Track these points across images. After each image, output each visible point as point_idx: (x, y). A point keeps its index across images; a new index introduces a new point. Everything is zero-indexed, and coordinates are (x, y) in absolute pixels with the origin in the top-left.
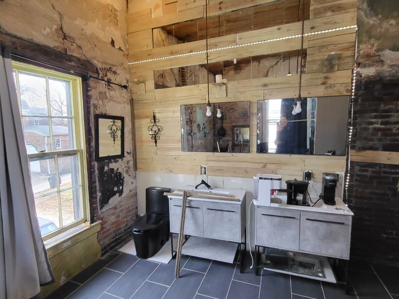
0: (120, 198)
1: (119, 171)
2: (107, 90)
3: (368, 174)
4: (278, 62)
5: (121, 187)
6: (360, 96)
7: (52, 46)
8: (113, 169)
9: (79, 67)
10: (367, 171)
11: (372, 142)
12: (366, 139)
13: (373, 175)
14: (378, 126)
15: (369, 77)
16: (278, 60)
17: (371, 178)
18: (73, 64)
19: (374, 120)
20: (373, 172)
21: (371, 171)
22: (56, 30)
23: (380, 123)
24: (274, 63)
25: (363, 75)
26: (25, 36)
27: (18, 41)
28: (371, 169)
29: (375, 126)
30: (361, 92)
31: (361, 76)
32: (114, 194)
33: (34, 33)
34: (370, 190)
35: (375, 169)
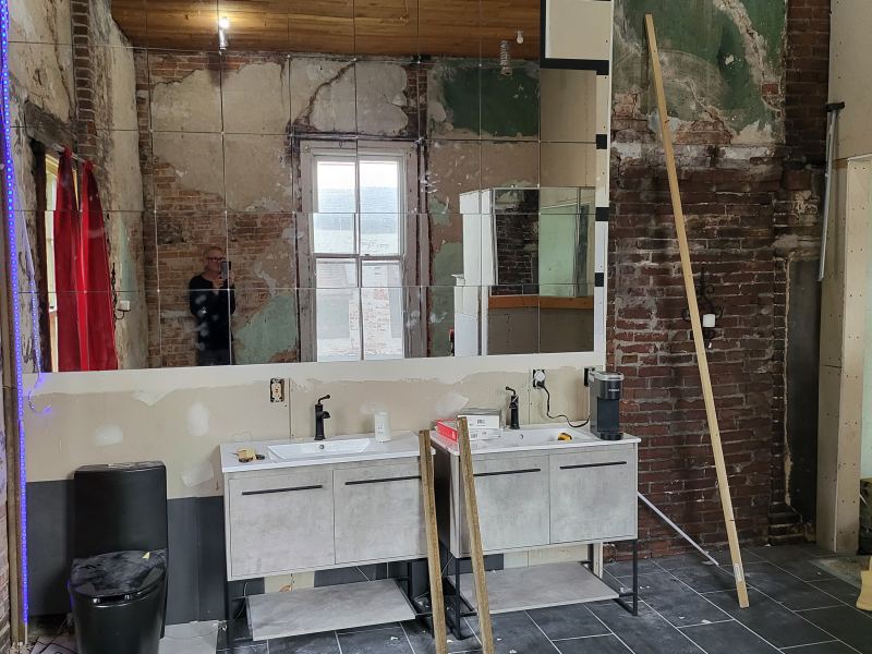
3: (638, 365)
4: (343, 71)
6: (617, 200)
10: (634, 359)
11: (640, 298)
12: (630, 290)
13: (645, 366)
14: (648, 263)
15: (632, 162)
16: (344, 65)
17: (643, 372)
19: (642, 252)
20: (645, 360)
21: (642, 359)
23: (650, 258)
24: (334, 73)
25: (622, 157)
28: (641, 355)
29: (643, 263)
30: (619, 192)
31: (619, 158)
34: (643, 401)
35: (646, 355)
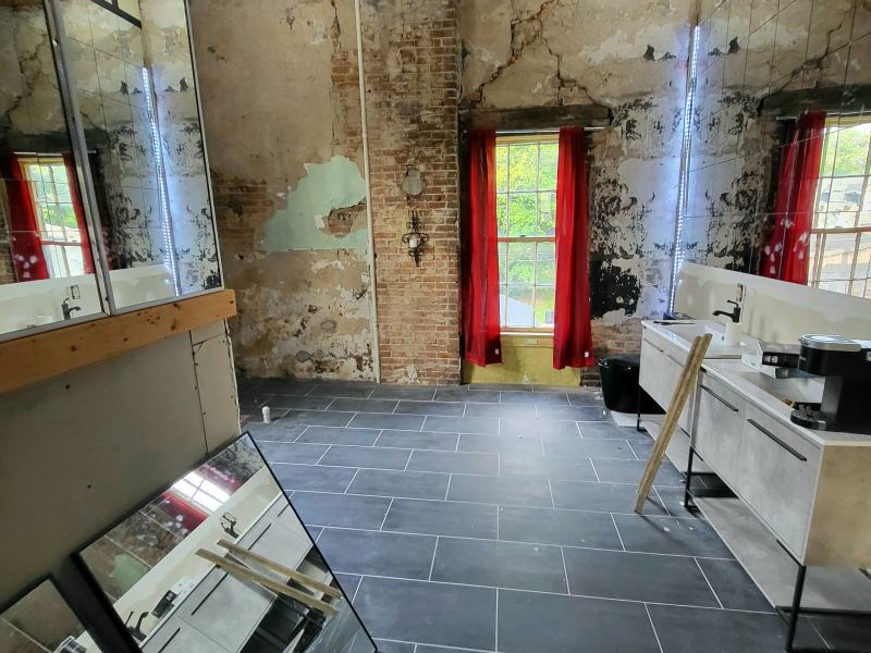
0: (627, 317)
1: (631, 273)
2: (625, 141)
5: (632, 301)
7: (542, 104)
8: (619, 268)
9: (577, 119)
18: (569, 117)
22: (552, 81)
26: (513, 106)
27: (506, 114)
32: (617, 307)
33: (523, 97)
